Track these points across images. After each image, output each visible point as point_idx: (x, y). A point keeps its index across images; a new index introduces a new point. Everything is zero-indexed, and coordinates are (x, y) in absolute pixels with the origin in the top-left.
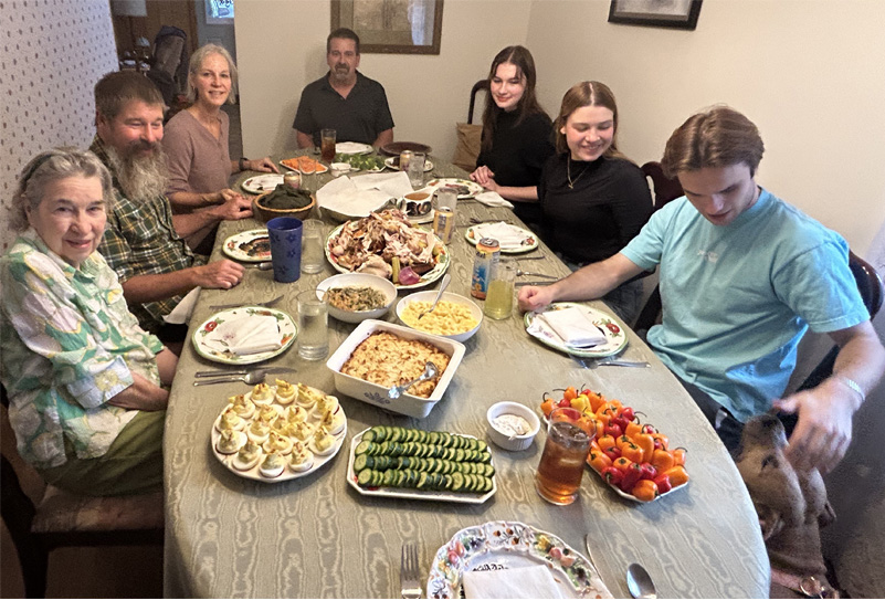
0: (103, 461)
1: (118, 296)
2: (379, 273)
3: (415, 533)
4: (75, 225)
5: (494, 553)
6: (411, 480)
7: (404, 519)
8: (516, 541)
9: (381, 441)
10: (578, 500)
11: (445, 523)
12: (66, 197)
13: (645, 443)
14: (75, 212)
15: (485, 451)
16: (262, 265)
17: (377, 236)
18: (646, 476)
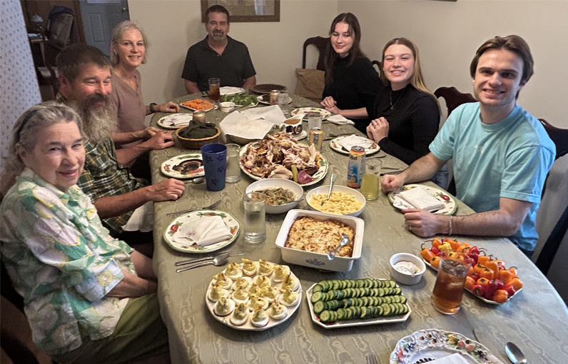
0: (110, 339)
1: (94, 215)
2: (283, 177)
3: (368, 348)
4: (66, 160)
5: (423, 351)
6: (356, 314)
7: (358, 340)
8: (435, 341)
9: (327, 291)
10: (461, 310)
11: (385, 338)
12: (55, 140)
13: (494, 267)
14: (64, 150)
15: (395, 287)
16: (194, 180)
17: (277, 151)
18: (500, 287)
